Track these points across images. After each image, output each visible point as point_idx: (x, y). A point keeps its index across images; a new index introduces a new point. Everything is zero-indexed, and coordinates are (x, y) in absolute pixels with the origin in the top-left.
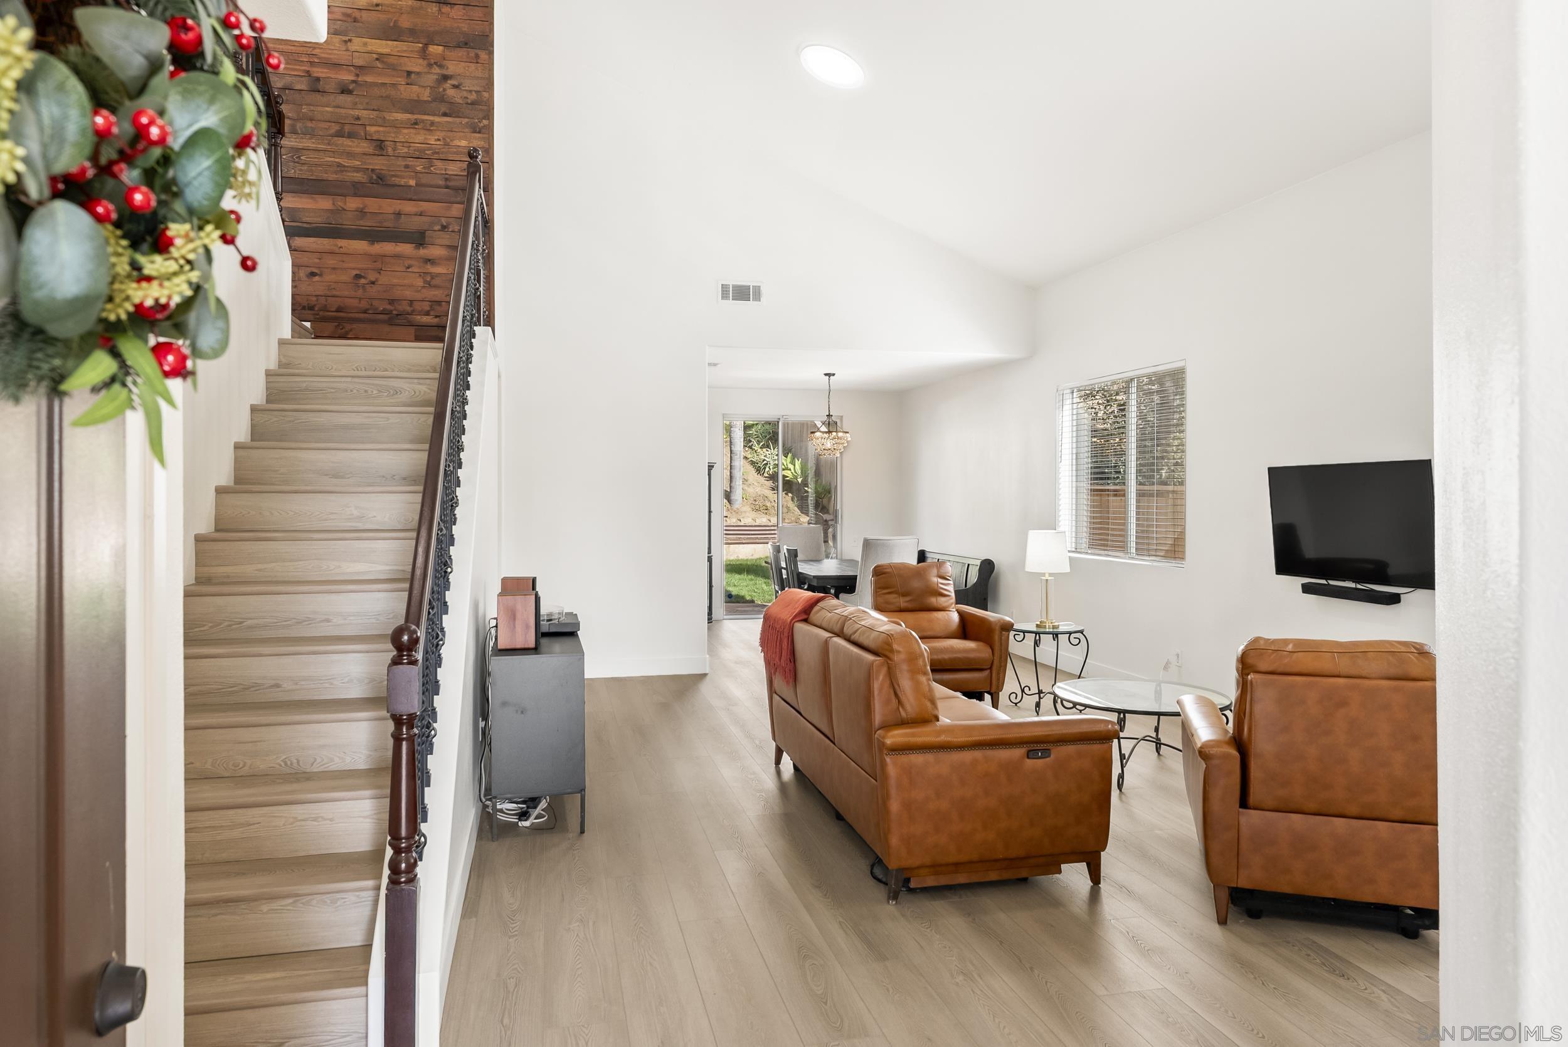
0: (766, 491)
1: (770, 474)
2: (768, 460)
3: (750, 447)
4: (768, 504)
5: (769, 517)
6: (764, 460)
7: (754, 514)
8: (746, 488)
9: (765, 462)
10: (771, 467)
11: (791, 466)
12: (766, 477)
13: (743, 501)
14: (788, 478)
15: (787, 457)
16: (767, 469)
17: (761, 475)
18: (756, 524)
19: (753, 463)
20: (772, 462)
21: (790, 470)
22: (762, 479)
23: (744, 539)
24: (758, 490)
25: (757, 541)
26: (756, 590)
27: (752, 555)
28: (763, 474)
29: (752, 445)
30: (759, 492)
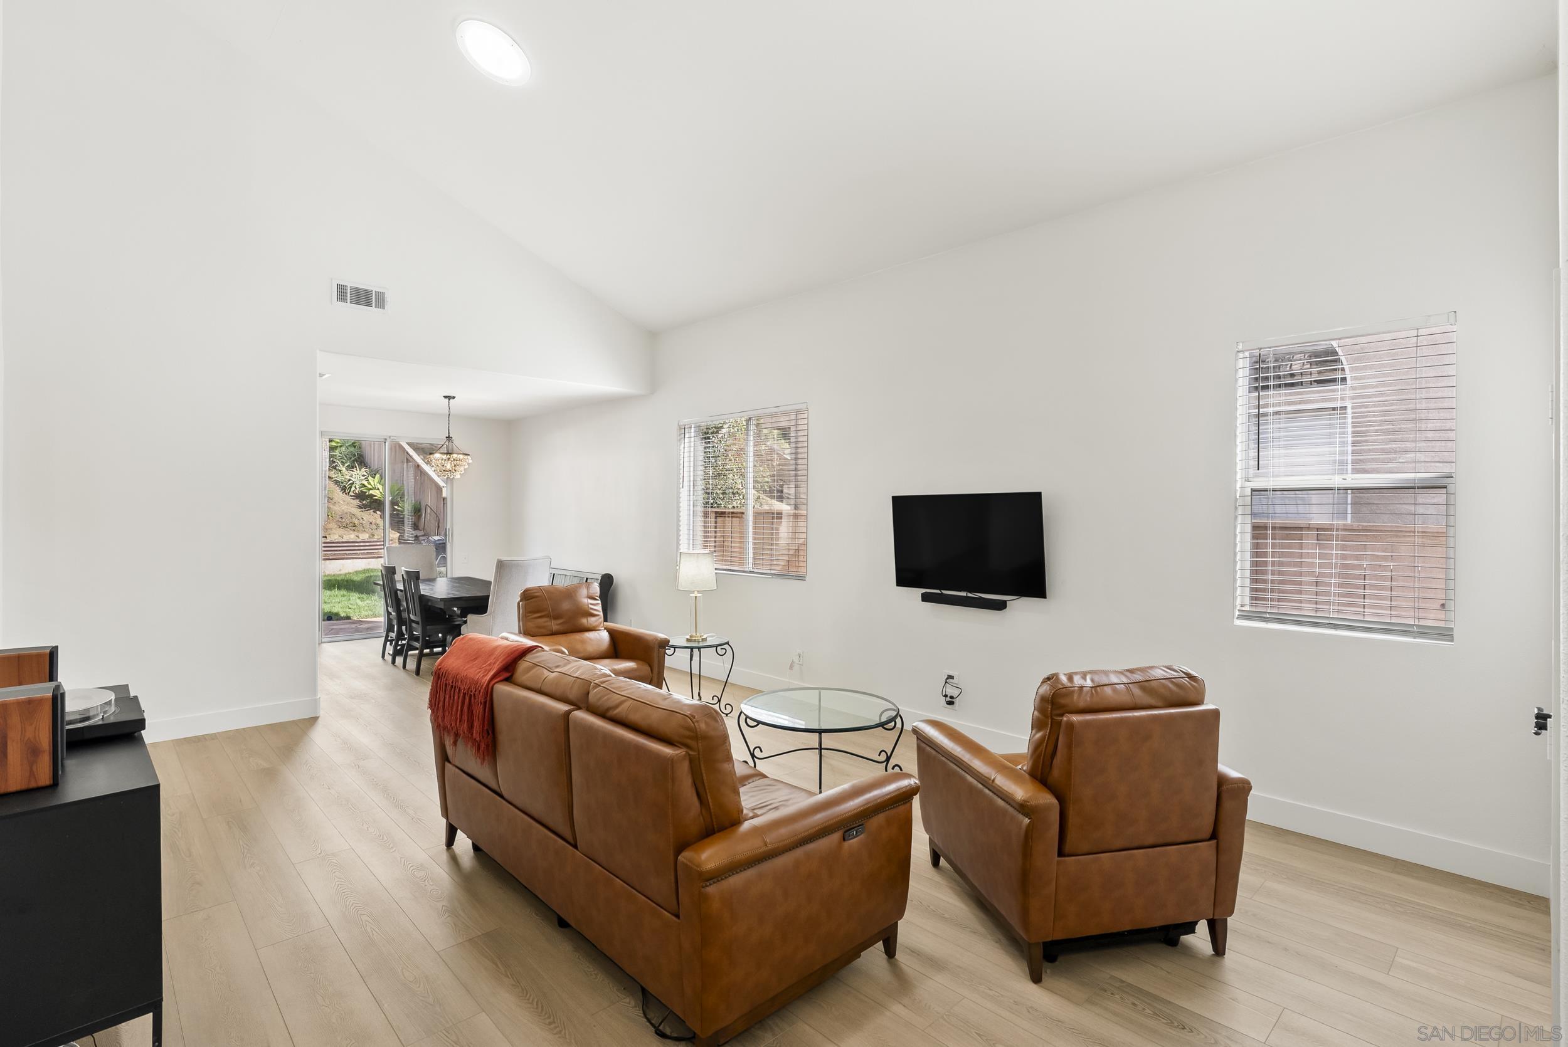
0: (353, 509)
1: (356, 493)
2: (353, 480)
3: (335, 468)
4: (356, 522)
5: (357, 534)
6: (349, 480)
7: (341, 531)
8: (331, 506)
9: (351, 482)
10: (357, 487)
11: (380, 487)
12: (352, 496)
13: (328, 518)
14: (376, 498)
15: (374, 478)
16: (353, 489)
17: (346, 494)
18: (344, 540)
19: (337, 482)
20: (358, 483)
21: (378, 489)
22: (348, 498)
23: (331, 555)
24: (344, 507)
25: (346, 557)
26: (350, 606)
27: (340, 570)
28: (349, 493)
29: (336, 465)
30: (345, 511)
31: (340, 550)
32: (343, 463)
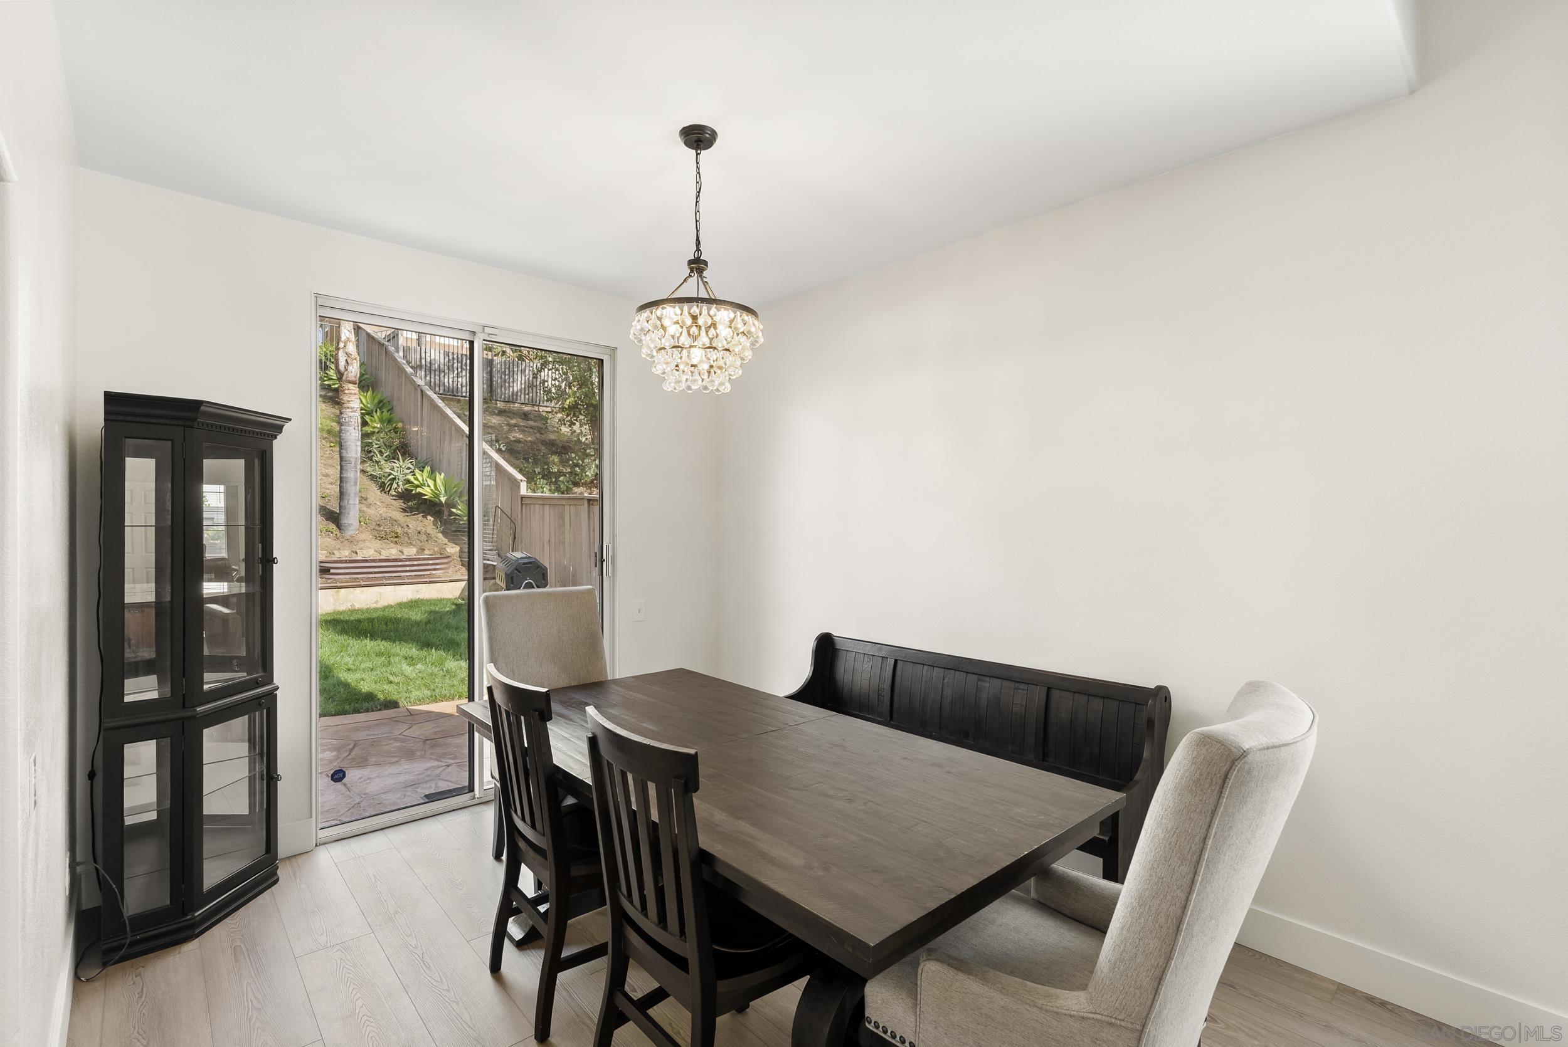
0: (394, 513)
1: (398, 492)
2: (395, 474)
3: (371, 459)
4: (399, 530)
5: (400, 548)
6: (390, 474)
7: (378, 544)
8: (365, 509)
9: (392, 476)
10: (400, 483)
11: (431, 482)
12: (393, 496)
13: (361, 526)
14: (425, 497)
15: (422, 471)
16: (395, 485)
17: (385, 493)
18: (382, 557)
19: (373, 477)
20: (401, 478)
21: (429, 486)
22: (388, 499)
23: (362, 579)
24: (383, 511)
25: (384, 582)
27: (376, 602)
28: (389, 491)
29: (373, 456)
30: (384, 515)
31: (375, 573)
32: (381, 453)
